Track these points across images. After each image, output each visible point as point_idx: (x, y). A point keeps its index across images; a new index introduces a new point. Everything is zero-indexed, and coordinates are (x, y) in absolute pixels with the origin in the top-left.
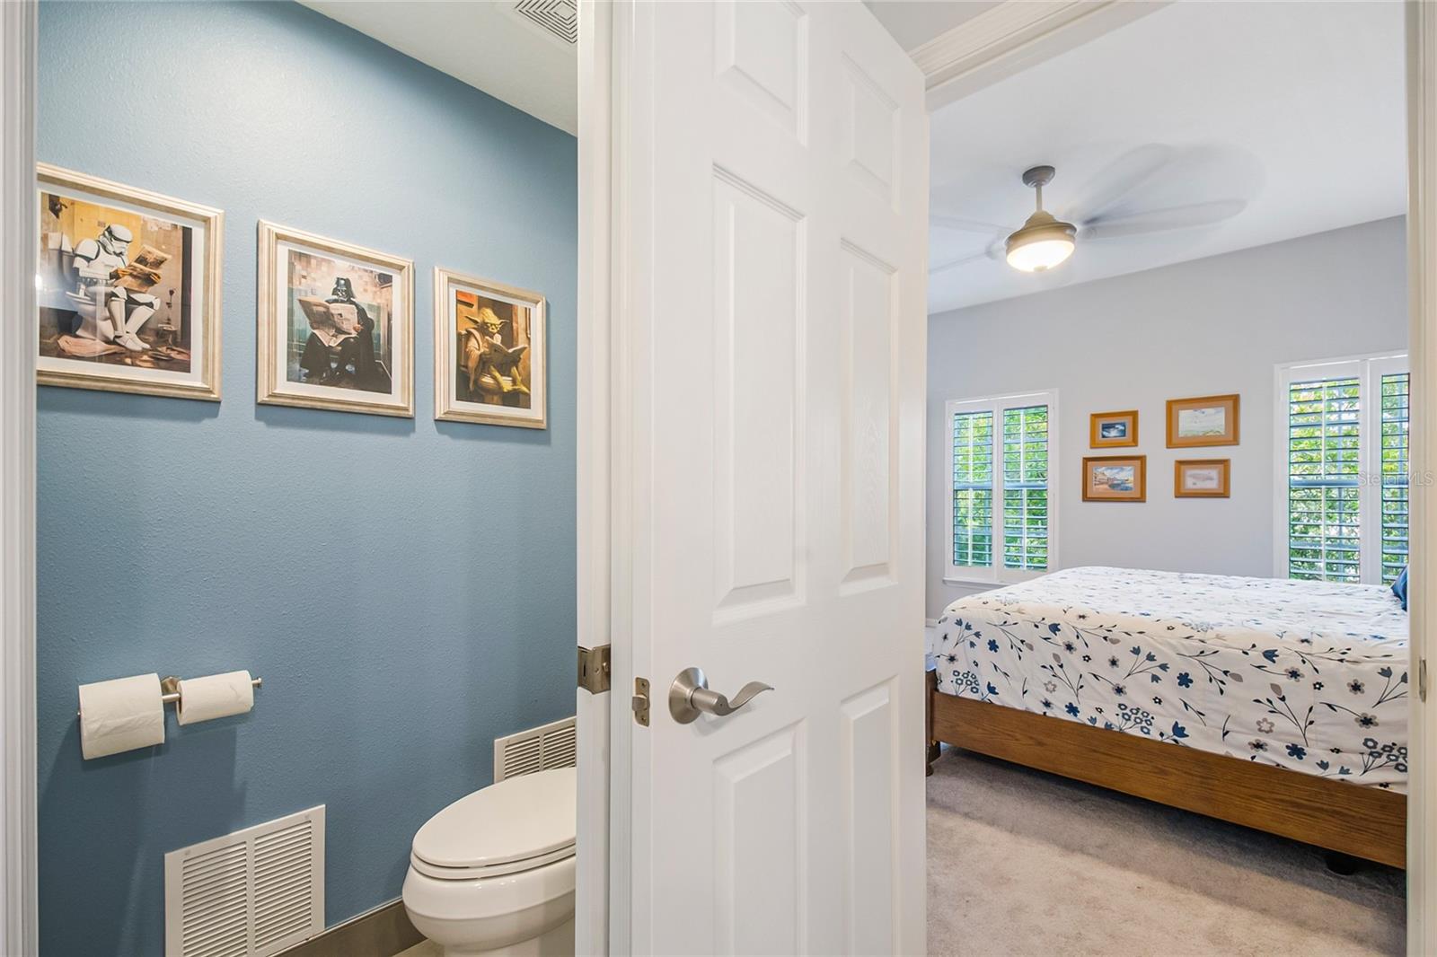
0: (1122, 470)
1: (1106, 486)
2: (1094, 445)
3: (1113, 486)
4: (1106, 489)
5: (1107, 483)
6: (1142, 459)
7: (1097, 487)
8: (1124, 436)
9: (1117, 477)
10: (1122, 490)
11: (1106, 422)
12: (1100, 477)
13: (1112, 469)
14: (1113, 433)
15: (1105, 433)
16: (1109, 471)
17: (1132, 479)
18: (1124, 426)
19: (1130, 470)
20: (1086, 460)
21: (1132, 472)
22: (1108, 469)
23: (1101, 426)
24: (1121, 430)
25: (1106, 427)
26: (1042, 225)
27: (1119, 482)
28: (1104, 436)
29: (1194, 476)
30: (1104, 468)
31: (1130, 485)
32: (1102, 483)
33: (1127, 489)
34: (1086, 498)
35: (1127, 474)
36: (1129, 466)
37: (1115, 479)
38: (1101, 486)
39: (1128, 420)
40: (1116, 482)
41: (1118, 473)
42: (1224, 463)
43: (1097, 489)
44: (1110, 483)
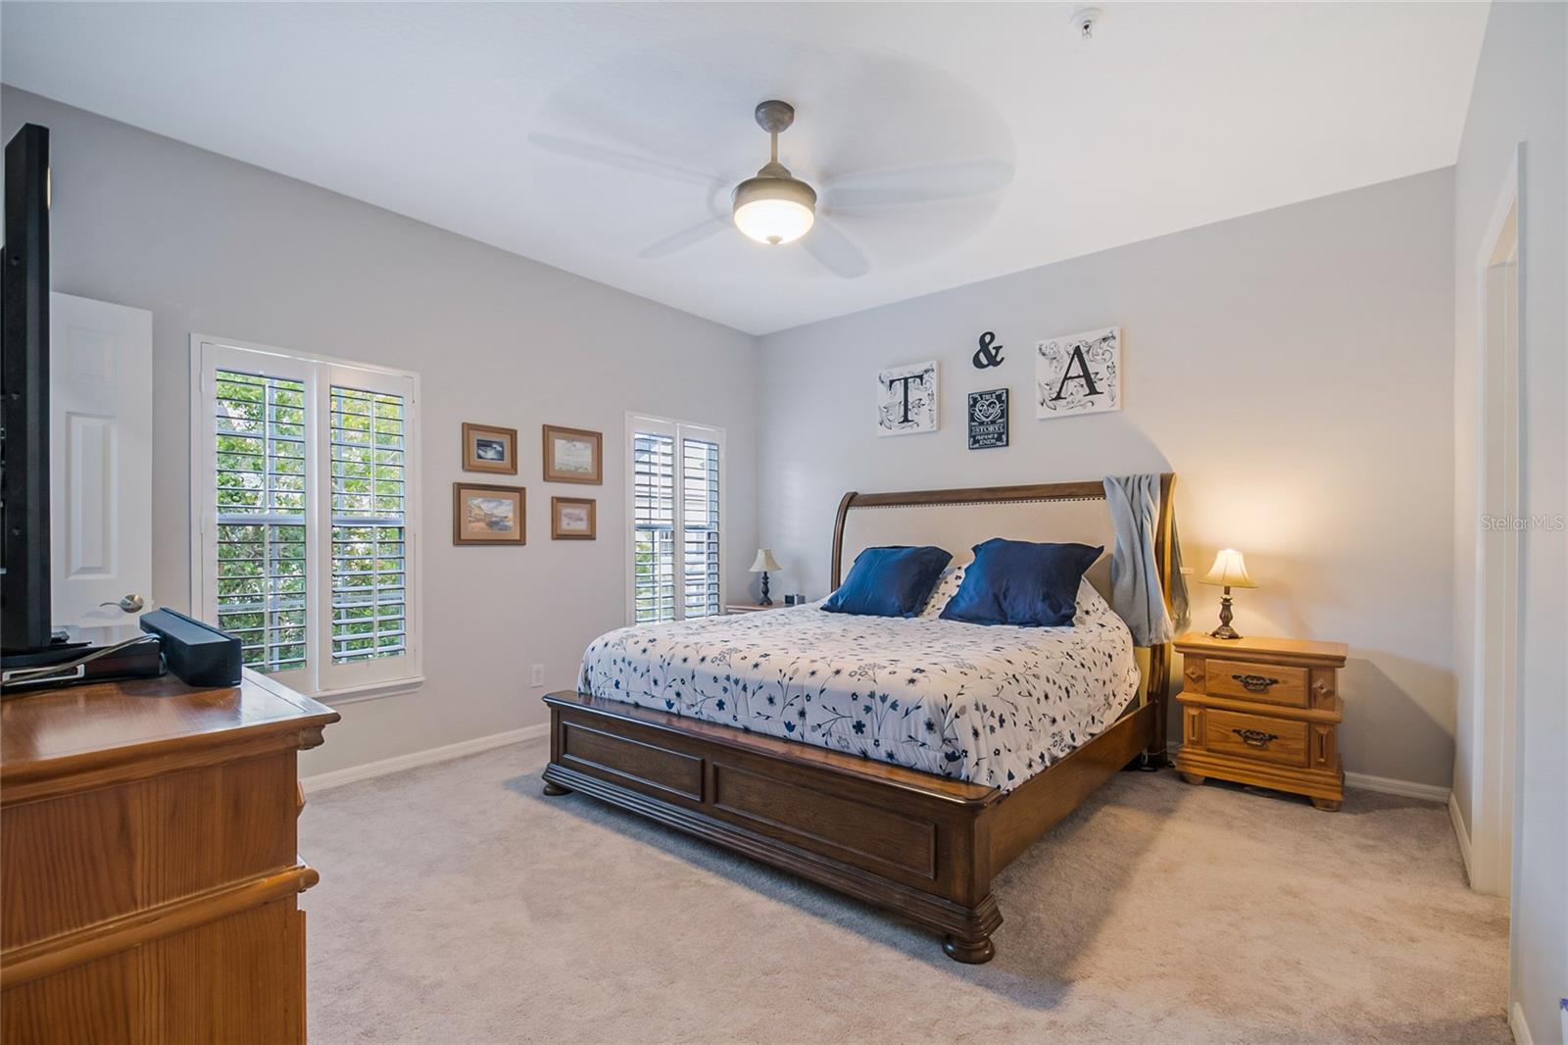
0: (501, 504)
1: (483, 525)
2: (467, 467)
3: (492, 524)
4: (482, 528)
5: (483, 520)
6: (521, 491)
7: (474, 524)
8: (502, 460)
9: (496, 512)
10: (500, 529)
11: (480, 438)
12: (476, 511)
13: (489, 501)
14: (490, 454)
15: (481, 452)
16: (486, 504)
17: (511, 515)
18: (502, 447)
19: (509, 505)
20: (459, 487)
21: (511, 507)
22: (485, 501)
23: (476, 443)
24: (499, 452)
25: (484, 445)
26: (774, 178)
27: (498, 519)
28: (480, 457)
29: (569, 517)
30: (480, 500)
31: (510, 523)
32: (478, 520)
33: (506, 528)
34: (459, 540)
35: (505, 509)
36: (507, 499)
37: (492, 515)
38: (478, 524)
39: (506, 440)
40: (494, 519)
41: (496, 508)
42: (591, 502)
43: (473, 528)
44: (487, 519)
